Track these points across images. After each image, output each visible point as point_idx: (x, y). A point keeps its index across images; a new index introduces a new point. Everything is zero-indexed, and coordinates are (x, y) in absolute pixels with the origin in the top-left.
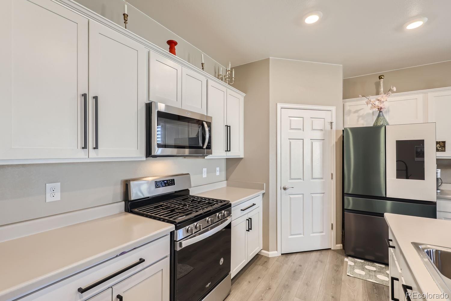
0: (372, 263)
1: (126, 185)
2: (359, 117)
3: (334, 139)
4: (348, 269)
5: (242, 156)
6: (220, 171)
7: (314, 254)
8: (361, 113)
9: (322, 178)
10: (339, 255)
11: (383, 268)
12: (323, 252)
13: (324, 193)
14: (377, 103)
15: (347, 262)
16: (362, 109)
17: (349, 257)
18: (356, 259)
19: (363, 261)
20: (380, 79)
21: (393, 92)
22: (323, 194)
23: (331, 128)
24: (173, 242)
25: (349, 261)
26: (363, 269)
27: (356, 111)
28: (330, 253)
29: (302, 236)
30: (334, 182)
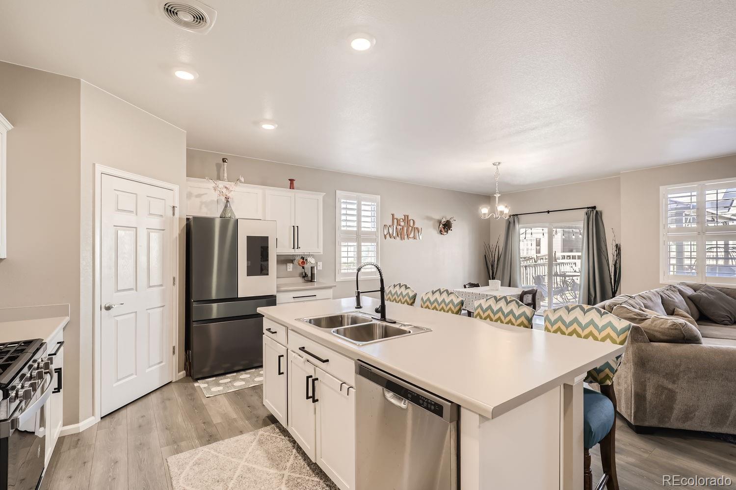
0: (224, 377)
2: (202, 203)
3: (176, 231)
4: (205, 392)
5: (3, 255)
7: (153, 396)
8: (205, 199)
9: (161, 285)
10: (185, 385)
11: (235, 376)
12: (164, 389)
13: (163, 306)
14: (224, 190)
15: (199, 386)
16: (206, 194)
17: (198, 381)
18: (207, 380)
19: (214, 378)
20: (223, 162)
21: (241, 182)
22: (162, 308)
23: (174, 214)
25: (201, 385)
26: (219, 385)
27: (199, 196)
28: (173, 386)
29: (134, 376)
30: (176, 289)
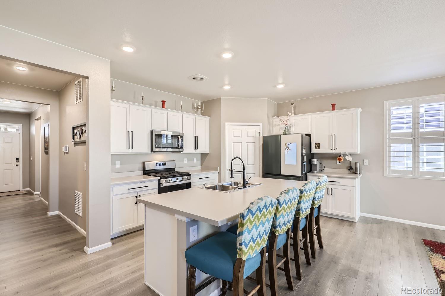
1: (144, 164)
3: (261, 142)
5: (208, 152)
6: (197, 160)
9: (254, 165)
20: (292, 105)
22: (254, 174)
23: (260, 136)
24: (159, 184)
30: (261, 167)
